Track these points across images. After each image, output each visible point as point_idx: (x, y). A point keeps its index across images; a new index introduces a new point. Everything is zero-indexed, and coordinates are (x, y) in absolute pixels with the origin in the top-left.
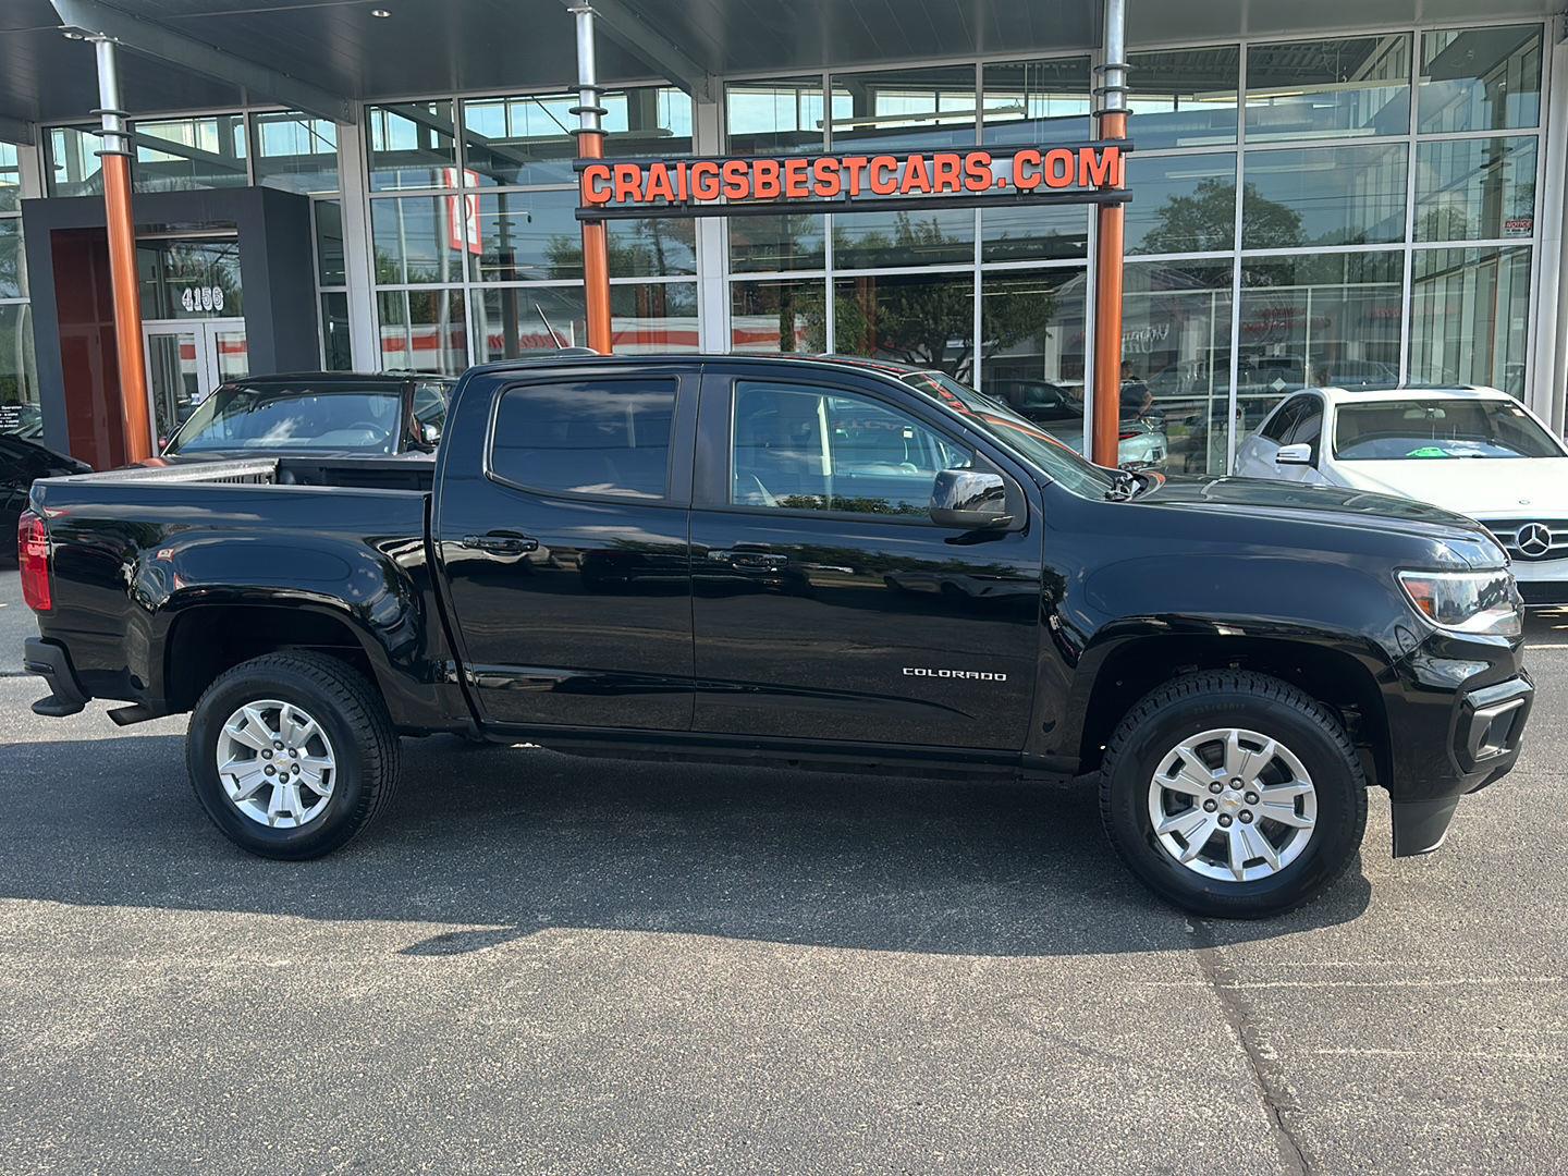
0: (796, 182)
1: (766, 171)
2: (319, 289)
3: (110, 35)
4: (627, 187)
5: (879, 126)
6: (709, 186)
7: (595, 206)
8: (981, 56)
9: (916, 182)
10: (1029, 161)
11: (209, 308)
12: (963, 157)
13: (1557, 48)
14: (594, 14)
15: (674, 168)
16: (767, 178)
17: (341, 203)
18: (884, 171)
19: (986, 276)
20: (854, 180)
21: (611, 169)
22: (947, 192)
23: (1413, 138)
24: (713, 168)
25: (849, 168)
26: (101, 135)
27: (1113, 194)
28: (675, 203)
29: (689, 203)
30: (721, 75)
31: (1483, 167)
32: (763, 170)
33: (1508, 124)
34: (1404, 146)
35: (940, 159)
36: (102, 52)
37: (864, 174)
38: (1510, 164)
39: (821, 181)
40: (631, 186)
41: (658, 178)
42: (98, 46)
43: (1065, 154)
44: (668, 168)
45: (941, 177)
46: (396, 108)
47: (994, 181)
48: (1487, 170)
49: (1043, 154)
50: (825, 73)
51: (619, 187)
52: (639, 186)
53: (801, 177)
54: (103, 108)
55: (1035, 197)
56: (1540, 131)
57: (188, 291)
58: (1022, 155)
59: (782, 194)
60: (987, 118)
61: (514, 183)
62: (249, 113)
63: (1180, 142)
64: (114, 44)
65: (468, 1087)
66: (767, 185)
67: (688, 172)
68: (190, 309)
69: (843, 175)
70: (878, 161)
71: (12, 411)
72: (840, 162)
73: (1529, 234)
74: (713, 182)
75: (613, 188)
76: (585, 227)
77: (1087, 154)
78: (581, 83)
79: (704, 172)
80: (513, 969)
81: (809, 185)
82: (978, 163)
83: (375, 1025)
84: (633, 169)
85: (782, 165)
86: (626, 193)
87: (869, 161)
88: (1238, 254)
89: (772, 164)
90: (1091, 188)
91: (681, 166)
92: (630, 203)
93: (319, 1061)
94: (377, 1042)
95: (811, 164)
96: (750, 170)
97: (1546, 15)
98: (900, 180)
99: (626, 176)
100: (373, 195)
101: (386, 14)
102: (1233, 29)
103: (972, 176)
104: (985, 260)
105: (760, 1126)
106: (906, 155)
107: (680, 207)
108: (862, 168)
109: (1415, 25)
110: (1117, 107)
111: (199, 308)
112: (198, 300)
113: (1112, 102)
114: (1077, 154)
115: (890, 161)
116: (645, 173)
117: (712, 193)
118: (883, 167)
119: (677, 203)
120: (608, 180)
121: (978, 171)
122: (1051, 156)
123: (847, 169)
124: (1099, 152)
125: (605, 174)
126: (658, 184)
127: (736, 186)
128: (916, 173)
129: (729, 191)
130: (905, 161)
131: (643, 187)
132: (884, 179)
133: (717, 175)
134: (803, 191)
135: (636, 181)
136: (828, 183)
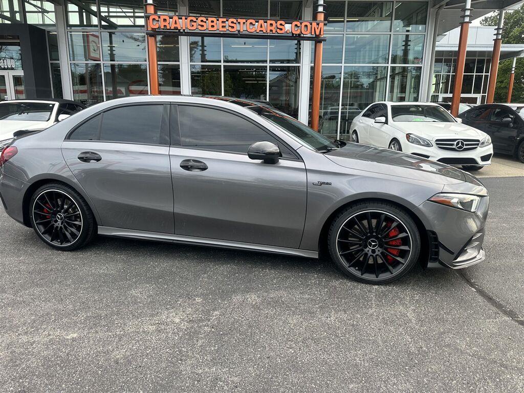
1: (212, 22)
2: (50, 62)
4: (165, 24)
9: (261, 29)
10: (296, 25)
11: (10, 67)
13: (431, 9)
15: (181, 19)
16: (212, 24)
19: (271, 67)
20: (242, 27)
23: (392, 33)
24: (195, 20)
27: (320, 38)
29: (186, 31)
34: (389, 35)
37: (245, 26)
39: (230, 26)
40: (166, 24)
41: (176, 21)
45: (270, 28)
53: (224, 25)
55: (297, 38)
57: (2, 60)
68: (3, 67)
72: (237, 21)
73: (421, 63)
76: (149, 38)
82: (281, 24)
87: (246, 21)
88: (343, 65)
90: (314, 36)
91: (183, 18)
95: (227, 21)
100: (67, 30)
104: (270, 63)
107: (182, 32)
108: (244, 23)
110: (322, 10)
111: (6, 67)
112: (5, 64)
113: (321, 9)
114: (311, 24)
115: (253, 22)
116: (171, 20)
117: (194, 28)
118: (251, 23)
119: (182, 31)
120: (158, 21)
121: (281, 27)
122: (304, 24)
123: (239, 23)
124: (318, 24)
125: (157, 19)
126: (176, 23)
127: (202, 26)
128: (261, 26)
129: (199, 27)
130: (258, 22)
131: (170, 24)
132: (251, 27)
133: (196, 22)
134: (225, 29)
135: (168, 22)
136: (233, 27)
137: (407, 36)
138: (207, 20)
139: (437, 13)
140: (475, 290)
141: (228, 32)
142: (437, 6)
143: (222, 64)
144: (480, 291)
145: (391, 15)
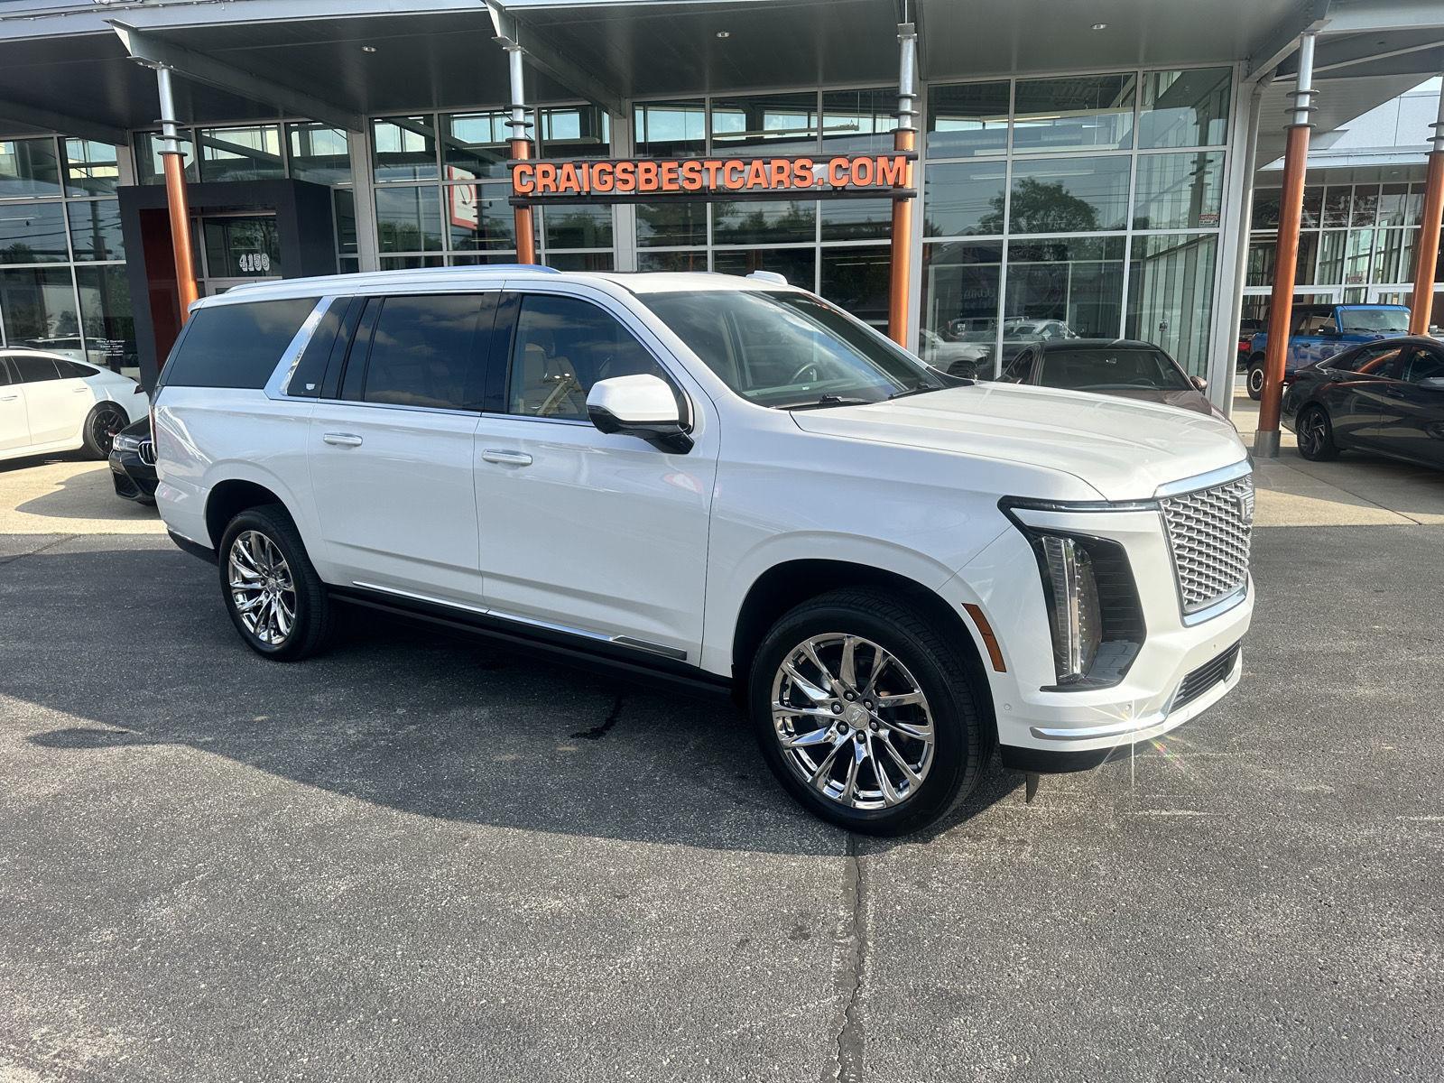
0: (670, 179)
1: (648, 171)
2: (338, 256)
3: (167, 65)
5: (766, 137)
6: (605, 181)
7: (525, 195)
8: (821, 86)
9: (758, 181)
10: (840, 166)
11: (259, 269)
12: (792, 163)
13: (1240, 86)
14: (522, 51)
15: (581, 168)
16: (648, 176)
17: (353, 191)
18: (735, 172)
19: (824, 250)
20: (713, 178)
21: (534, 168)
22: (781, 188)
23: (1135, 152)
24: (609, 168)
25: (709, 169)
26: (162, 139)
27: (902, 191)
28: (581, 194)
29: (592, 194)
30: (632, 98)
31: (1191, 174)
32: (646, 170)
33: (1209, 144)
35: (775, 163)
36: (162, 76)
37: (721, 173)
38: (1211, 173)
39: (688, 179)
40: (548, 181)
41: (569, 175)
42: (158, 71)
43: (867, 162)
44: (576, 168)
45: (777, 177)
46: (393, 120)
47: (815, 181)
48: (1194, 177)
49: (851, 161)
50: (707, 97)
51: (541, 182)
52: (554, 181)
53: (673, 176)
54: (163, 119)
55: (845, 193)
56: (1227, 148)
57: (244, 257)
58: (835, 162)
59: (660, 188)
60: (825, 134)
61: (488, 176)
62: (285, 123)
63: (977, 152)
64: (170, 71)
65: (307, 824)
66: (648, 181)
67: (591, 170)
68: (245, 270)
69: (704, 174)
70: (730, 164)
71: (119, 344)
72: (703, 166)
73: (1217, 225)
74: (608, 178)
75: (535, 182)
76: (517, 210)
77: (882, 162)
78: (513, 103)
79: (601, 171)
80: (368, 745)
81: (680, 182)
82: (803, 167)
83: (257, 782)
84: (550, 168)
85: (660, 166)
86: (544, 186)
87: (723, 165)
88: (1006, 237)
89: (653, 166)
91: (585, 166)
92: (548, 193)
93: (210, 806)
94: (255, 794)
95: (681, 166)
96: (636, 170)
97: (1233, 60)
98: (746, 179)
99: (545, 173)
100: (376, 186)
101: (373, 50)
102: (1006, 68)
103: (798, 176)
104: (824, 239)
105: (497, 852)
106: (751, 160)
107: (585, 196)
108: (719, 169)
109: (1140, 67)
110: (906, 126)
111: (252, 269)
112: (251, 263)
113: (903, 123)
114: (875, 161)
116: (559, 171)
117: (608, 187)
118: (734, 169)
119: (583, 194)
120: (532, 176)
121: (803, 173)
122: (856, 163)
123: (707, 169)
124: (892, 161)
125: (529, 171)
126: (569, 179)
127: (626, 182)
128: (757, 175)
129: (619, 184)
130: (750, 165)
131: (557, 181)
132: (735, 176)
133: (611, 173)
134: (674, 187)
135: (552, 176)
136: (693, 180)
138: (636, 167)
139: (1254, 93)
141: (683, 191)
142: (1257, 76)
143: (710, 248)
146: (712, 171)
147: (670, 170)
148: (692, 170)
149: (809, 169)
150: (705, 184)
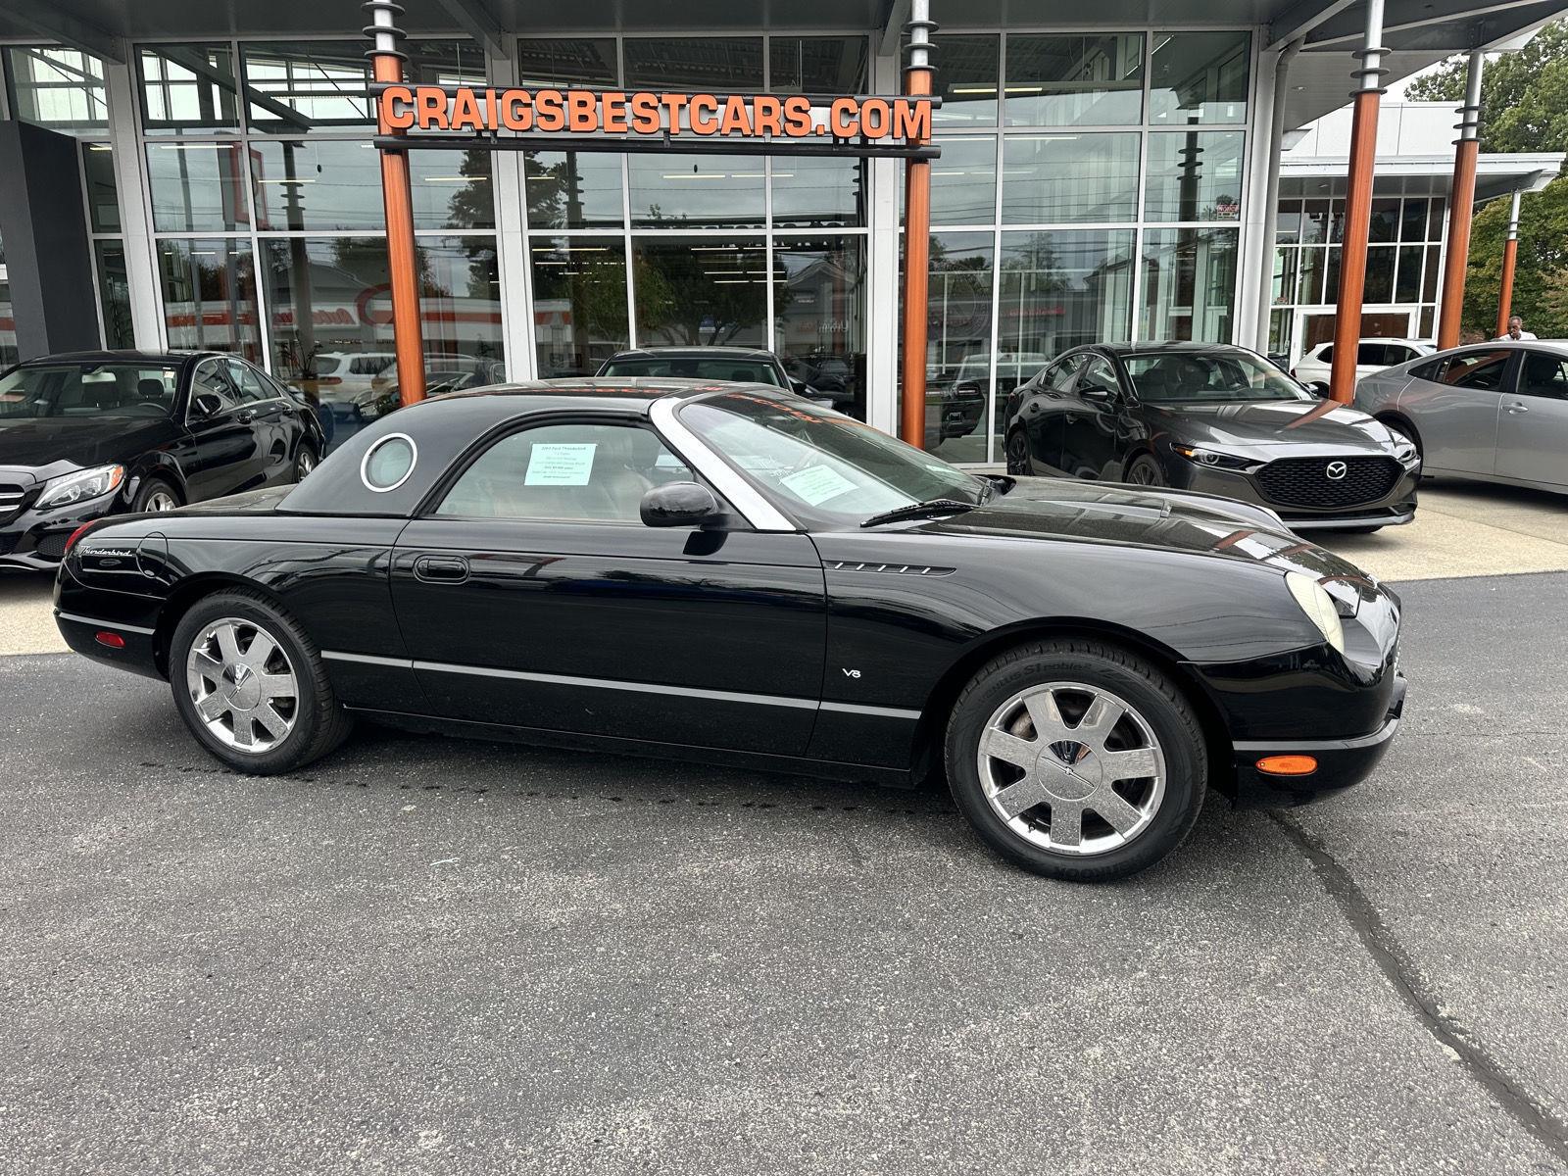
0: (614, 117)
1: (582, 104)
2: (92, 237)
6: (521, 117)
7: (400, 132)
8: (767, 30)
9: (737, 125)
10: (845, 111)
12: (783, 104)
13: (1262, 53)
15: (484, 96)
16: (583, 111)
18: (704, 112)
19: (778, 240)
20: (675, 120)
21: (414, 94)
22: (769, 137)
23: (1145, 128)
24: (526, 99)
25: (668, 105)
27: (922, 149)
28: (484, 134)
29: (500, 135)
32: (579, 102)
34: (1138, 136)
35: (760, 102)
37: (684, 113)
39: (638, 117)
40: (436, 113)
41: (466, 104)
43: (881, 105)
44: (477, 96)
45: (762, 120)
49: (860, 104)
51: (423, 112)
52: (445, 112)
53: (618, 112)
55: (850, 149)
56: (1248, 127)
58: (839, 104)
59: (599, 129)
66: (584, 118)
67: (499, 101)
69: (662, 112)
70: (698, 100)
72: (660, 101)
74: (526, 112)
75: (416, 115)
76: (385, 157)
77: (900, 108)
79: (516, 102)
81: (629, 121)
82: (798, 109)
84: (438, 94)
85: (599, 99)
86: (430, 119)
87: (689, 101)
88: (998, 228)
89: (589, 98)
90: (903, 142)
91: (491, 94)
92: (435, 130)
95: (629, 100)
96: (565, 103)
97: (1254, 24)
98: (720, 122)
99: (431, 101)
100: (148, 139)
102: (994, 19)
103: (789, 121)
104: (777, 227)
106: (726, 97)
107: (489, 138)
108: (682, 107)
109: (1149, 26)
110: (925, 64)
113: (920, 59)
114: (892, 105)
115: (710, 101)
116: (452, 101)
117: (526, 124)
118: (704, 107)
119: (487, 134)
120: (411, 105)
121: (798, 117)
122: (868, 107)
123: (667, 106)
124: (913, 106)
125: (407, 98)
126: (466, 109)
127: (551, 118)
128: (736, 116)
129: (543, 123)
130: (725, 102)
131: (449, 114)
132: (705, 118)
133: (530, 105)
134: (622, 127)
135: (441, 107)
136: (647, 120)
137: (1192, 137)
138: (566, 98)
139: (1279, 64)
140: (1456, 1057)
141: (633, 135)
142: (1281, 44)
143: (627, 233)
144: (1471, 1059)
145: (1139, 74)
146: (674, 107)
147: (615, 105)
148: (645, 105)
149: (806, 112)
150: (665, 125)
